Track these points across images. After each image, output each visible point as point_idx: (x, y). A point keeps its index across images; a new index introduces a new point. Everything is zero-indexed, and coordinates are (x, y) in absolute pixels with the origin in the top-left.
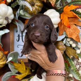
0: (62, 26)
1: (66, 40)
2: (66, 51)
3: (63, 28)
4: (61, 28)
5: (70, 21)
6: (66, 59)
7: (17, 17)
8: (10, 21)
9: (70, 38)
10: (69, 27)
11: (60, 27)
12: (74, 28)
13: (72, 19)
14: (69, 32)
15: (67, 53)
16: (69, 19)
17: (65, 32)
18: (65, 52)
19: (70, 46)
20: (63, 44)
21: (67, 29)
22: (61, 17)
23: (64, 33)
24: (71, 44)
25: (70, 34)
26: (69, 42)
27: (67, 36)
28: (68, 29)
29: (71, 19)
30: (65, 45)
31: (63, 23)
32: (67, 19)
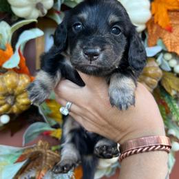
0: (155, 28)
1: (163, 57)
2: (163, 82)
3: (156, 31)
4: (152, 31)
5: (171, 19)
6: (162, 98)
7: (59, 4)
9: (171, 53)
10: (170, 30)
11: (150, 31)
13: (175, 14)
14: (169, 41)
15: (164, 85)
16: (168, 14)
17: (160, 40)
18: (160, 83)
19: (170, 69)
20: (156, 65)
21: (164, 34)
22: (153, 8)
23: (159, 42)
25: (171, 45)
26: (168, 61)
27: (166, 47)
28: (168, 34)
29: (172, 13)
30: (160, 67)
31: (157, 23)
32: (165, 14)
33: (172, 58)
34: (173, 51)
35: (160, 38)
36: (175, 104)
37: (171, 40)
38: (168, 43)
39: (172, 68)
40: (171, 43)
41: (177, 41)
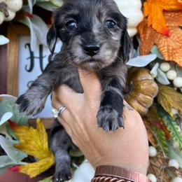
0: (149, 32)
1: (159, 67)
2: (160, 97)
3: (151, 36)
4: (145, 37)
5: (167, 21)
6: (159, 118)
7: (31, 5)
8: (12, 15)
9: (169, 62)
10: (167, 35)
11: (142, 36)
12: (179, 38)
13: (173, 15)
14: (166, 48)
15: (161, 102)
16: (164, 15)
17: (155, 47)
18: (156, 100)
19: (168, 83)
20: (150, 78)
21: (160, 39)
22: (146, 8)
23: (154, 49)
24: (171, 78)
25: (168, 52)
26: (166, 72)
27: (162, 56)
28: (164, 39)
29: (169, 14)
30: (155, 80)
31: (151, 26)
32: (160, 14)
33: (170, 69)
34: (171, 59)
35: (155, 44)
36: (176, 126)
37: (168, 46)
38: (164, 50)
39: (171, 81)
40: (168, 49)
41: (175, 47)
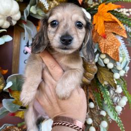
0: (95, 34)
1: (99, 56)
5: (106, 28)
7: (25, 16)
12: (111, 39)
13: (110, 24)
14: (103, 45)
15: (99, 77)
18: (96, 75)
19: (104, 66)
24: (106, 63)
26: (103, 59)
28: (103, 40)
29: (108, 24)
31: (96, 31)
32: (103, 23)
33: (106, 58)
35: (97, 42)
37: (105, 44)
39: (106, 65)
40: (105, 46)
41: (109, 45)
